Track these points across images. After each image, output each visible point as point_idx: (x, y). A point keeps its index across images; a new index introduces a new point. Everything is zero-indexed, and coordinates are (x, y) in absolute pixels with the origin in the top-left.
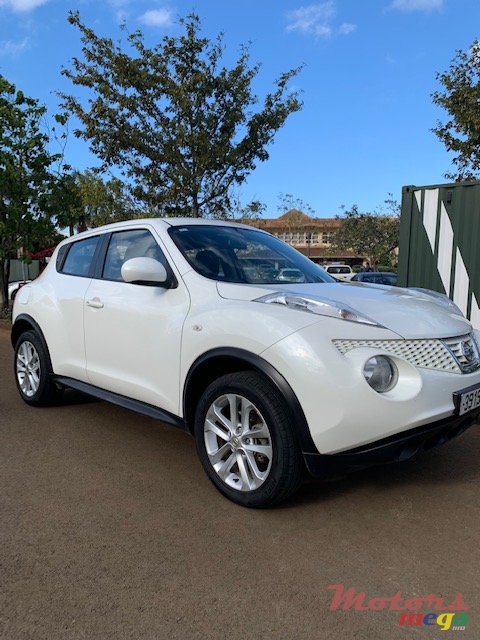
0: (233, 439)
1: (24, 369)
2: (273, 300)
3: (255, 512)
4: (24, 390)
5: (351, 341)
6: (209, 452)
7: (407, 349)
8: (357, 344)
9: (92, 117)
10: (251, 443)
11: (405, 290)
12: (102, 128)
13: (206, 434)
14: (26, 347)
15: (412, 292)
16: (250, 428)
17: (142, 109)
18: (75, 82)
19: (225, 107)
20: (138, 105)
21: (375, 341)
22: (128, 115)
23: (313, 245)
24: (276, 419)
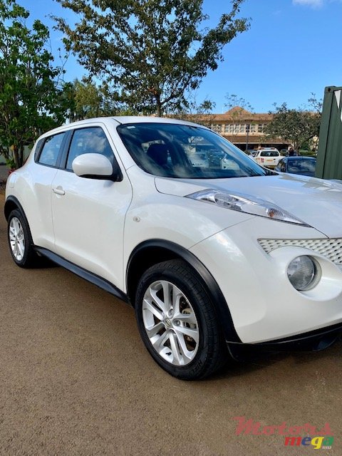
0: (166, 320)
1: (14, 239)
2: (203, 197)
3: (183, 384)
4: (15, 255)
5: (276, 240)
6: (147, 327)
7: (330, 247)
8: (282, 243)
9: (78, 33)
10: (182, 325)
11: (321, 180)
12: (85, 43)
13: (144, 311)
14: (15, 221)
15: (328, 183)
16: (181, 312)
17: (116, 26)
18: (63, 6)
19: (182, 23)
20: (113, 23)
21: (299, 240)
22: (106, 34)
23: (250, 134)
24: (203, 308)
